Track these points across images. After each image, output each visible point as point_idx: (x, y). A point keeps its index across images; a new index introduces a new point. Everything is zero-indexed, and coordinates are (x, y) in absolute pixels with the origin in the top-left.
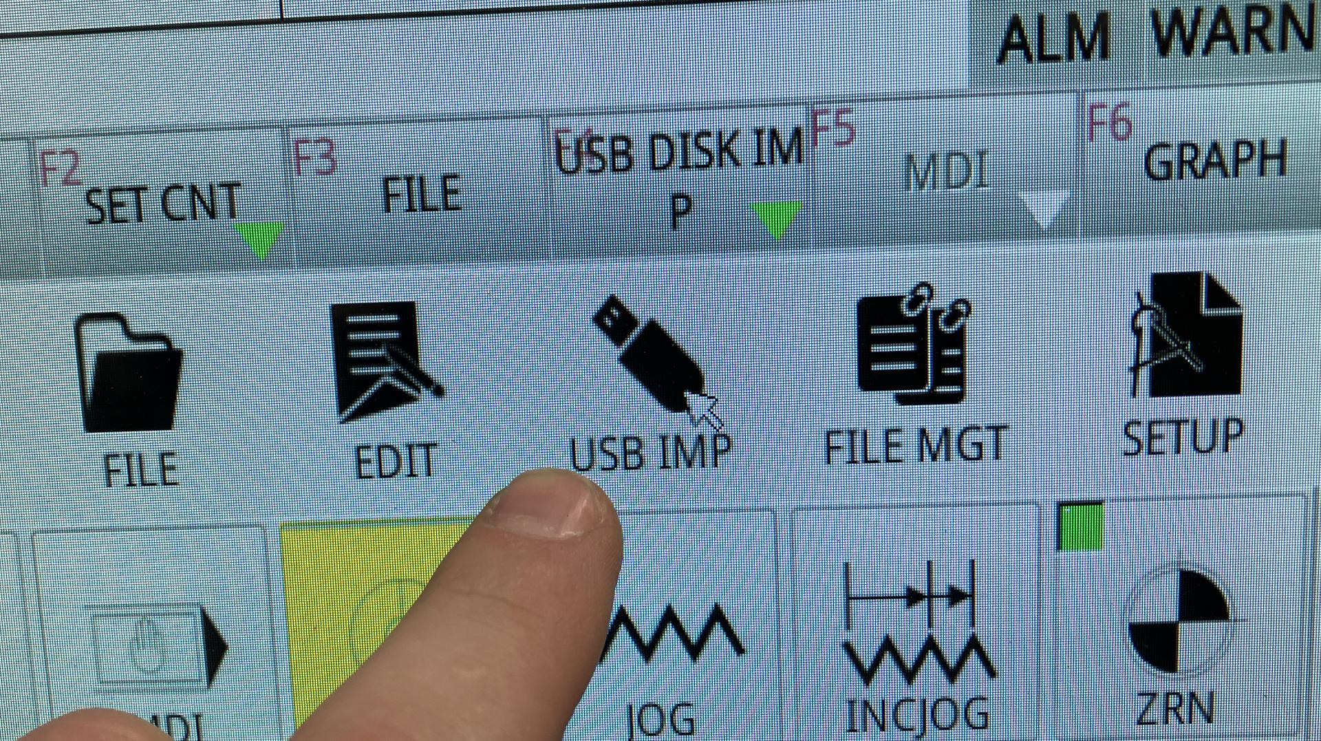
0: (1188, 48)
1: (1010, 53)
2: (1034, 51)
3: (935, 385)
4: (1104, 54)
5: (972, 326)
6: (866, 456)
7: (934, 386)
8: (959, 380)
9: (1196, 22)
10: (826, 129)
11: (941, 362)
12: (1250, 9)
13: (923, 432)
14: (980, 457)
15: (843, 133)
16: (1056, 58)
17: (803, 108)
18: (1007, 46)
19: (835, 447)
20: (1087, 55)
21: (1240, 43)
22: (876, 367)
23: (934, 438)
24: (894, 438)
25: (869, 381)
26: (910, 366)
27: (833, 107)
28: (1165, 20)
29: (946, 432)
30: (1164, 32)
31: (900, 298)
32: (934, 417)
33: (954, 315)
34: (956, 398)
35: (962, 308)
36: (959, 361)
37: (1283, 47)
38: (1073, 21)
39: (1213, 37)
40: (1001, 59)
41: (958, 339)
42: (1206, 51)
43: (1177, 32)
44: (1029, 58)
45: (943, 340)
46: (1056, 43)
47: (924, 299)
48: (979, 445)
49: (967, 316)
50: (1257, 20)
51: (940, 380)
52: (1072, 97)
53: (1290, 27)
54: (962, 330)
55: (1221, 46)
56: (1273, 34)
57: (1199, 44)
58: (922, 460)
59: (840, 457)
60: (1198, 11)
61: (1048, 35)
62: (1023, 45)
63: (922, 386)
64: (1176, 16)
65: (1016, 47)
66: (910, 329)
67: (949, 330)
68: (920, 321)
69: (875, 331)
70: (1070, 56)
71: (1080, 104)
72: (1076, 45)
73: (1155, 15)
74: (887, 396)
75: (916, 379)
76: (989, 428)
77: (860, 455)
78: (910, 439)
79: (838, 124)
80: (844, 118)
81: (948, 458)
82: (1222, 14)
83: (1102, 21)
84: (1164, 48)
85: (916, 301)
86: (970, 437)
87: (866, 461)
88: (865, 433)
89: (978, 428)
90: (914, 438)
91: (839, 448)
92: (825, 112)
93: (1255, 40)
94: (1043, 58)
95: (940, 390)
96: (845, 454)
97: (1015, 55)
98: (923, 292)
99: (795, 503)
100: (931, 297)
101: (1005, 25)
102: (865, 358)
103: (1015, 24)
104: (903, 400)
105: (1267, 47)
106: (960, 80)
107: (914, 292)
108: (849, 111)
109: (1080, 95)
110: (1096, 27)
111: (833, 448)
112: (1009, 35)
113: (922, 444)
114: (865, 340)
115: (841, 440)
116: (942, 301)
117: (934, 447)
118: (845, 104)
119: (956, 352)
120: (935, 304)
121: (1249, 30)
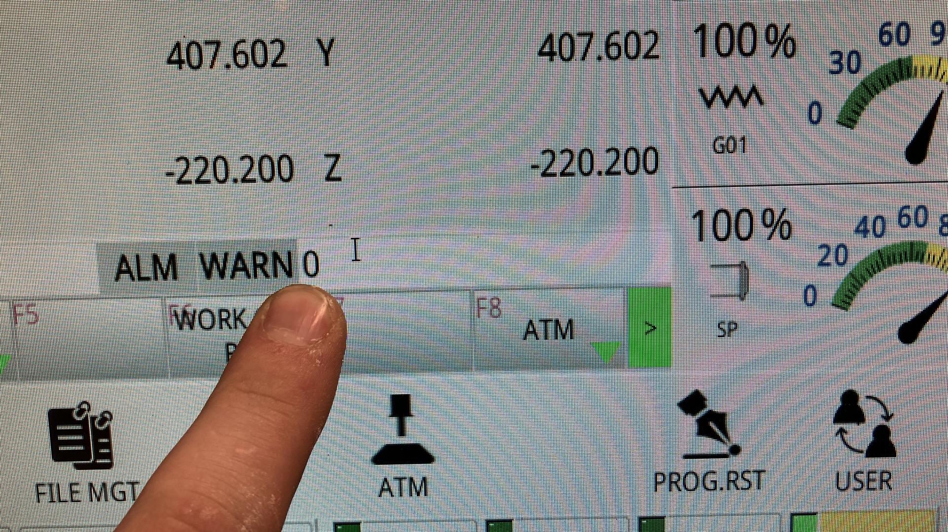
0: (222, 275)
1: (122, 275)
2: (135, 274)
3: (96, 458)
4: (175, 277)
5: (115, 426)
6: (60, 498)
7: (95, 460)
8: (109, 456)
9: (225, 260)
10: (21, 315)
11: (98, 446)
12: (255, 254)
13: (91, 485)
14: (124, 499)
15: (32, 318)
16: (148, 279)
17: (7, 304)
18: (120, 272)
19: (42, 493)
20: (165, 277)
21: (251, 272)
22: (61, 448)
23: (98, 488)
24: (75, 488)
25: (58, 456)
26: (81, 448)
27: (25, 303)
28: (208, 259)
29: (104, 485)
30: (208, 265)
31: (72, 410)
32: (97, 476)
33: (103, 420)
34: (109, 466)
35: (107, 415)
36: (108, 445)
37: (276, 275)
38: (156, 259)
39: (236, 269)
40: (117, 279)
41: (107, 433)
42: (233, 276)
43: (215, 266)
44: (133, 279)
45: (98, 434)
46: (147, 270)
47: (86, 410)
48: (124, 493)
49: (111, 420)
50: (259, 260)
51: (98, 456)
52: (159, 301)
53: (278, 265)
54: (108, 428)
55: (240, 274)
56: (269, 268)
57: (228, 272)
58: (92, 501)
59: (45, 499)
60: (226, 255)
61: (142, 265)
62: (129, 271)
63: (89, 460)
64: (214, 257)
65: (124, 272)
66: (79, 427)
67: (102, 428)
68: (84, 423)
69: (59, 428)
70: (156, 278)
71: (163, 305)
72: (159, 272)
73: (202, 256)
74: (69, 465)
75: (85, 455)
76: (128, 483)
77: (56, 498)
78: (84, 489)
79: (29, 313)
80: (31, 309)
81: (106, 500)
82: (239, 256)
83: (172, 258)
84: (208, 275)
85: (81, 412)
86: (118, 488)
87: (60, 501)
88: (58, 485)
89: (122, 483)
90: (86, 488)
91: (44, 493)
92: (20, 305)
93: (259, 271)
94: (141, 279)
95: (99, 461)
96: (47, 497)
97: (125, 277)
98: (85, 406)
99: (22, 525)
100: (89, 410)
101: (118, 260)
102: (55, 443)
103: (123, 259)
104: (78, 467)
105: (267, 276)
106: (95, 291)
107: (79, 406)
108: (34, 305)
109: (163, 299)
110: (169, 262)
111: (41, 493)
112: (120, 266)
113: (91, 492)
114: (54, 434)
115: (45, 489)
116: (96, 412)
117: (98, 493)
118: (31, 302)
119: (105, 440)
120: (92, 413)
121: (256, 266)
